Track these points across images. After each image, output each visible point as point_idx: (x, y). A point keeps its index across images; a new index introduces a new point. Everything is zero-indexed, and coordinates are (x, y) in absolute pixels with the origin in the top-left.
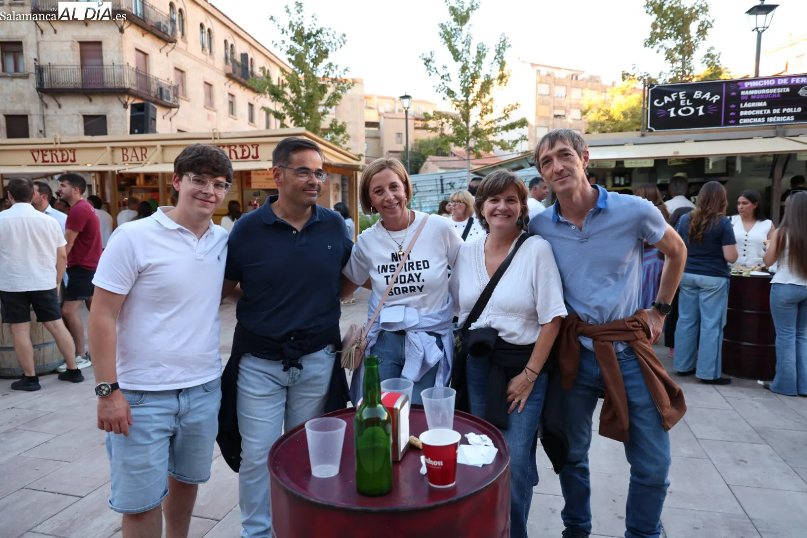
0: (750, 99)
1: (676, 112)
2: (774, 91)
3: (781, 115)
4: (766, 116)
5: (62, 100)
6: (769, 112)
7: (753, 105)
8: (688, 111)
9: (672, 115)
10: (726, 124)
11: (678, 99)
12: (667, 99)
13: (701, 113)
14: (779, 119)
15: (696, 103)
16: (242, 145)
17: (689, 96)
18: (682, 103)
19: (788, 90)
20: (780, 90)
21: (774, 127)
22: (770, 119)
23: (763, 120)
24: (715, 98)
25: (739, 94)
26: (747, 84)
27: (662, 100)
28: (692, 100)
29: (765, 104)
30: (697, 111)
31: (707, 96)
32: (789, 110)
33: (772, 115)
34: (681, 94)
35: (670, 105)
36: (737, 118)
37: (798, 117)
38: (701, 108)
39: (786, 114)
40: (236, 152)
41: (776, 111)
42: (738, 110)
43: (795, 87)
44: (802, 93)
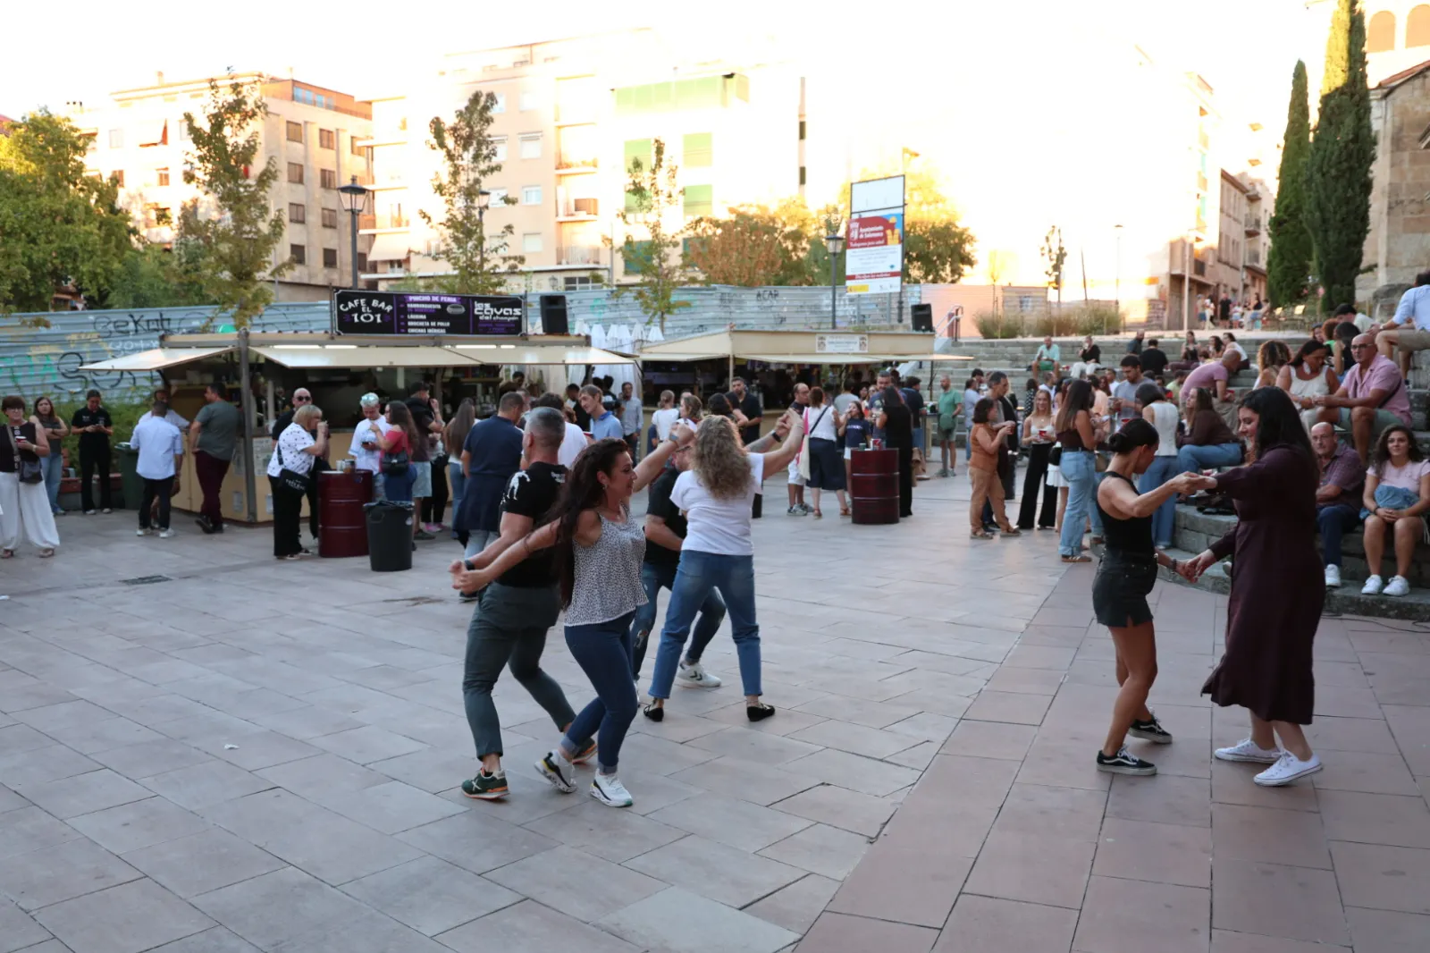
0: (414, 311)
1: (359, 317)
2: (430, 306)
3: (437, 327)
4: (427, 328)
6: (428, 324)
7: (417, 317)
8: (368, 318)
9: (356, 320)
10: (399, 332)
11: (359, 305)
12: (350, 305)
13: (379, 321)
14: (435, 331)
15: (375, 311)
17: (369, 304)
18: (363, 310)
19: (439, 307)
20: (434, 306)
21: (433, 338)
22: (430, 331)
23: (425, 330)
24: (389, 308)
25: (406, 308)
26: (411, 298)
27: (346, 306)
28: (371, 308)
29: (424, 317)
30: (375, 319)
31: (383, 305)
32: (441, 324)
33: (430, 327)
34: (362, 301)
35: (353, 310)
36: (407, 327)
37: (449, 330)
38: (379, 316)
39: (440, 327)
41: (433, 324)
42: (406, 320)
43: (444, 305)
44: (449, 309)
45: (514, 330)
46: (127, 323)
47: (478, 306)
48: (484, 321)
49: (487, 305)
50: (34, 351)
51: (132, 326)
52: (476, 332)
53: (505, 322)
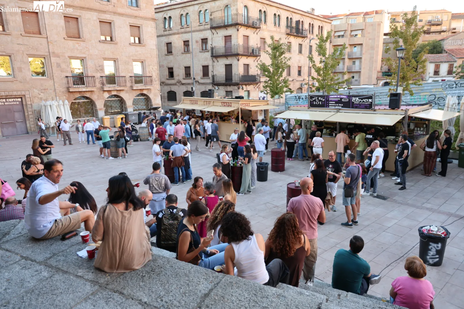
0: (331, 101)
2: (336, 99)
3: (338, 106)
4: (335, 106)
5: (219, 59)
8: (317, 103)
9: (315, 104)
10: (326, 107)
11: (315, 99)
12: (313, 99)
13: (321, 104)
15: (320, 101)
17: (318, 99)
20: (338, 99)
21: (337, 109)
22: (336, 107)
23: (334, 107)
24: (324, 100)
25: (329, 100)
26: (331, 97)
29: (335, 102)
31: (322, 99)
32: (340, 105)
33: (336, 106)
35: (314, 101)
36: (329, 106)
37: (342, 107)
41: (337, 105)
42: (329, 104)
43: (341, 99)
44: (343, 100)
45: (369, 107)
47: (354, 99)
48: (356, 104)
49: (357, 99)
52: (353, 107)
53: (365, 104)
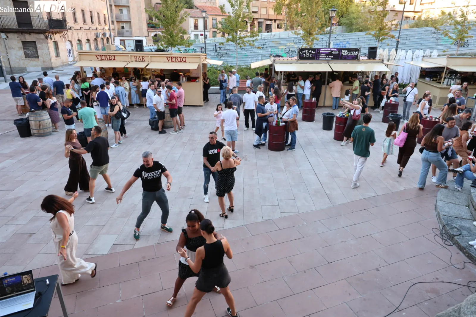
0: (322, 53)
1: (305, 55)
2: (327, 52)
3: (328, 58)
4: (325, 58)
6: (326, 57)
7: (322, 55)
8: (308, 55)
9: (304, 56)
10: (316, 59)
11: (306, 52)
12: (303, 52)
13: (311, 56)
14: (328, 59)
15: (310, 53)
16: (180, 57)
17: (308, 51)
18: (307, 53)
19: (330, 52)
20: (328, 52)
21: (327, 61)
22: (326, 59)
23: (324, 59)
24: (314, 53)
25: (319, 52)
26: (321, 50)
27: (302, 52)
28: (309, 53)
29: (325, 55)
30: (310, 56)
31: (312, 52)
32: (330, 57)
33: (326, 58)
34: (307, 51)
35: (304, 53)
36: (319, 58)
37: (332, 59)
38: (311, 55)
39: (330, 58)
40: (178, 60)
41: (327, 57)
42: (319, 56)
43: (332, 51)
44: (333, 53)
45: (356, 58)
46: (301, 40)
47: (343, 51)
48: (345, 56)
49: (346, 51)
50: (280, 47)
51: (302, 41)
52: (341, 59)
53: (352, 56)
